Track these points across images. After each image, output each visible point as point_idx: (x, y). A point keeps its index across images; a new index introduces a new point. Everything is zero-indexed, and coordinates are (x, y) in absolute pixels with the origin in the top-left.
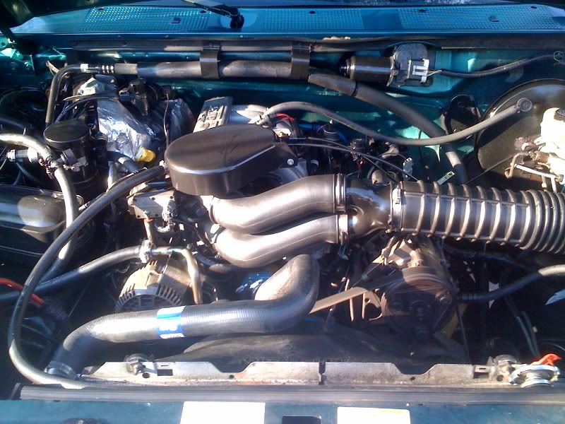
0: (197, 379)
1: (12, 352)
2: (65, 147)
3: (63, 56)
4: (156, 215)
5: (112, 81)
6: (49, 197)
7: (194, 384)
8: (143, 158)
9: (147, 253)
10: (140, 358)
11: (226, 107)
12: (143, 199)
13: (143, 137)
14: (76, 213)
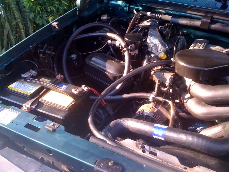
0: (168, 162)
1: (90, 119)
2: (131, 43)
3: (141, 8)
4: (162, 82)
5: (158, 23)
6: (119, 62)
7: (166, 164)
8: (161, 57)
9: (153, 97)
10: (144, 142)
11: (205, 44)
12: (159, 73)
13: (163, 49)
14: (128, 71)
